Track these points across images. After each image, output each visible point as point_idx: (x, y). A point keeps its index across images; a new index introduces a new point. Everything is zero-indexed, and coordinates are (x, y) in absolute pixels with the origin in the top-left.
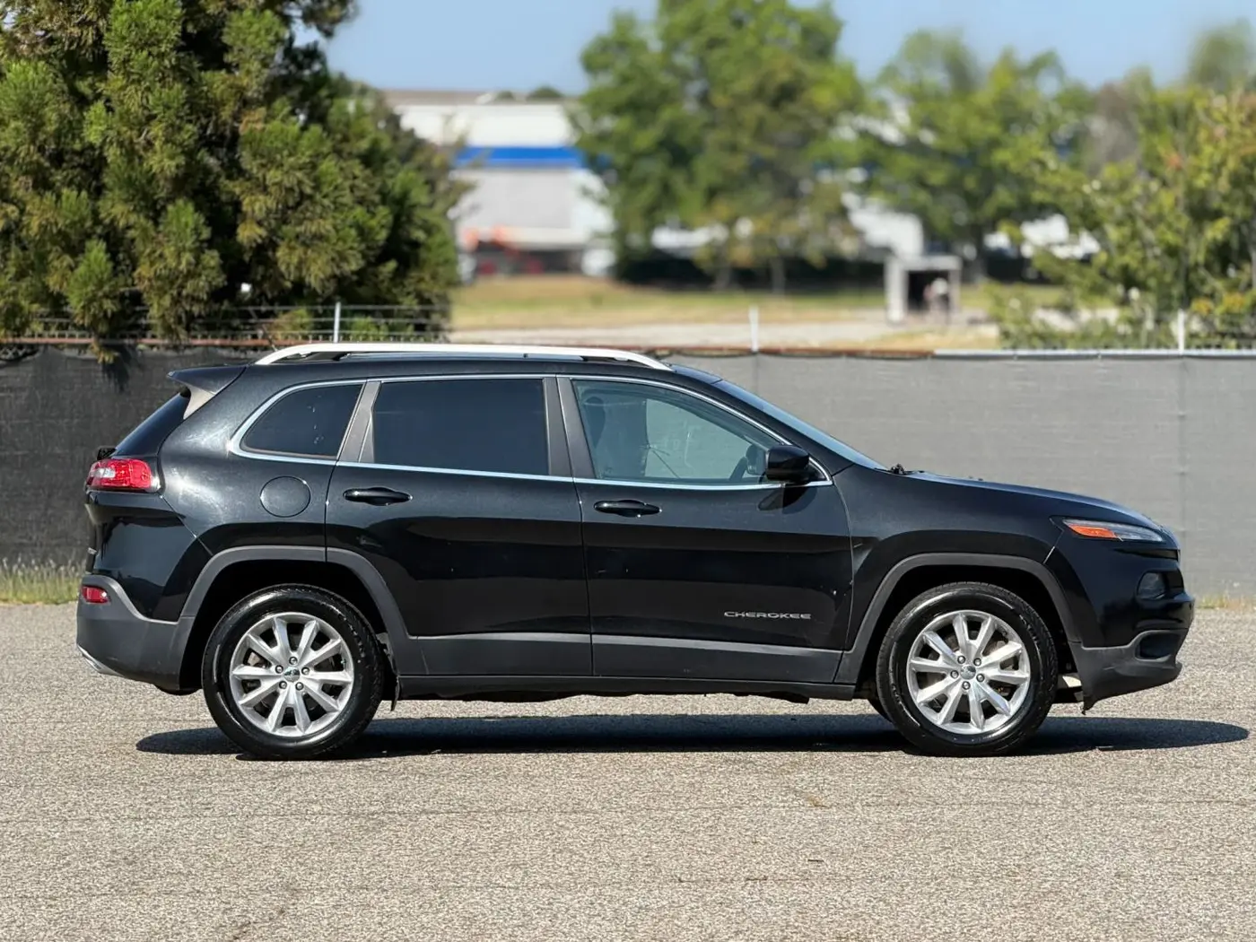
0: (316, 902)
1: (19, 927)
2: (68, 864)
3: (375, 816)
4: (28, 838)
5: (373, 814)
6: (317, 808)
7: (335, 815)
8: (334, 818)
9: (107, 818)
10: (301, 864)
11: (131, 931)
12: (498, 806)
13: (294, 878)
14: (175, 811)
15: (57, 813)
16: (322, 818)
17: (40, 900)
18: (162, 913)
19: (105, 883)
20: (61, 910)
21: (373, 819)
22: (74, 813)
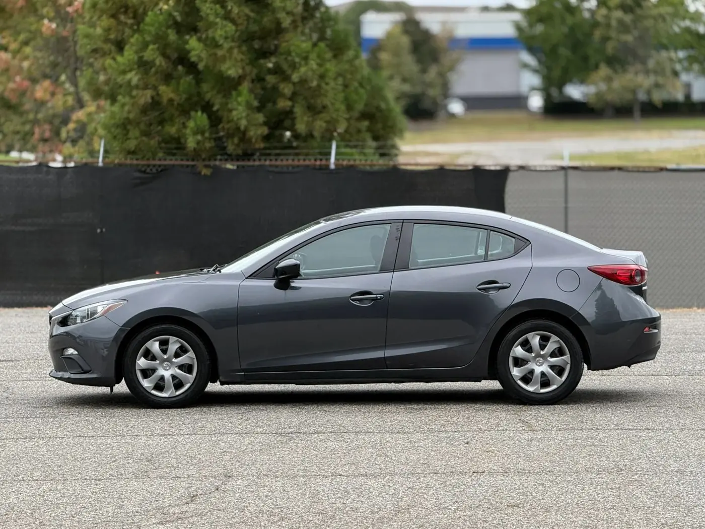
0: (238, 483)
1: (76, 496)
2: (115, 461)
3: (290, 435)
4: (100, 446)
5: (289, 434)
6: (260, 430)
7: (268, 434)
8: (268, 435)
9: (146, 435)
10: (239, 462)
11: (133, 498)
12: (358, 430)
13: (232, 469)
14: (184, 431)
15: (121, 432)
16: (261, 436)
17: (93, 481)
18: (154, 489)
19: (130, 471)
20: (101, 486)
21: (288, 436)
22: (130, 432)
